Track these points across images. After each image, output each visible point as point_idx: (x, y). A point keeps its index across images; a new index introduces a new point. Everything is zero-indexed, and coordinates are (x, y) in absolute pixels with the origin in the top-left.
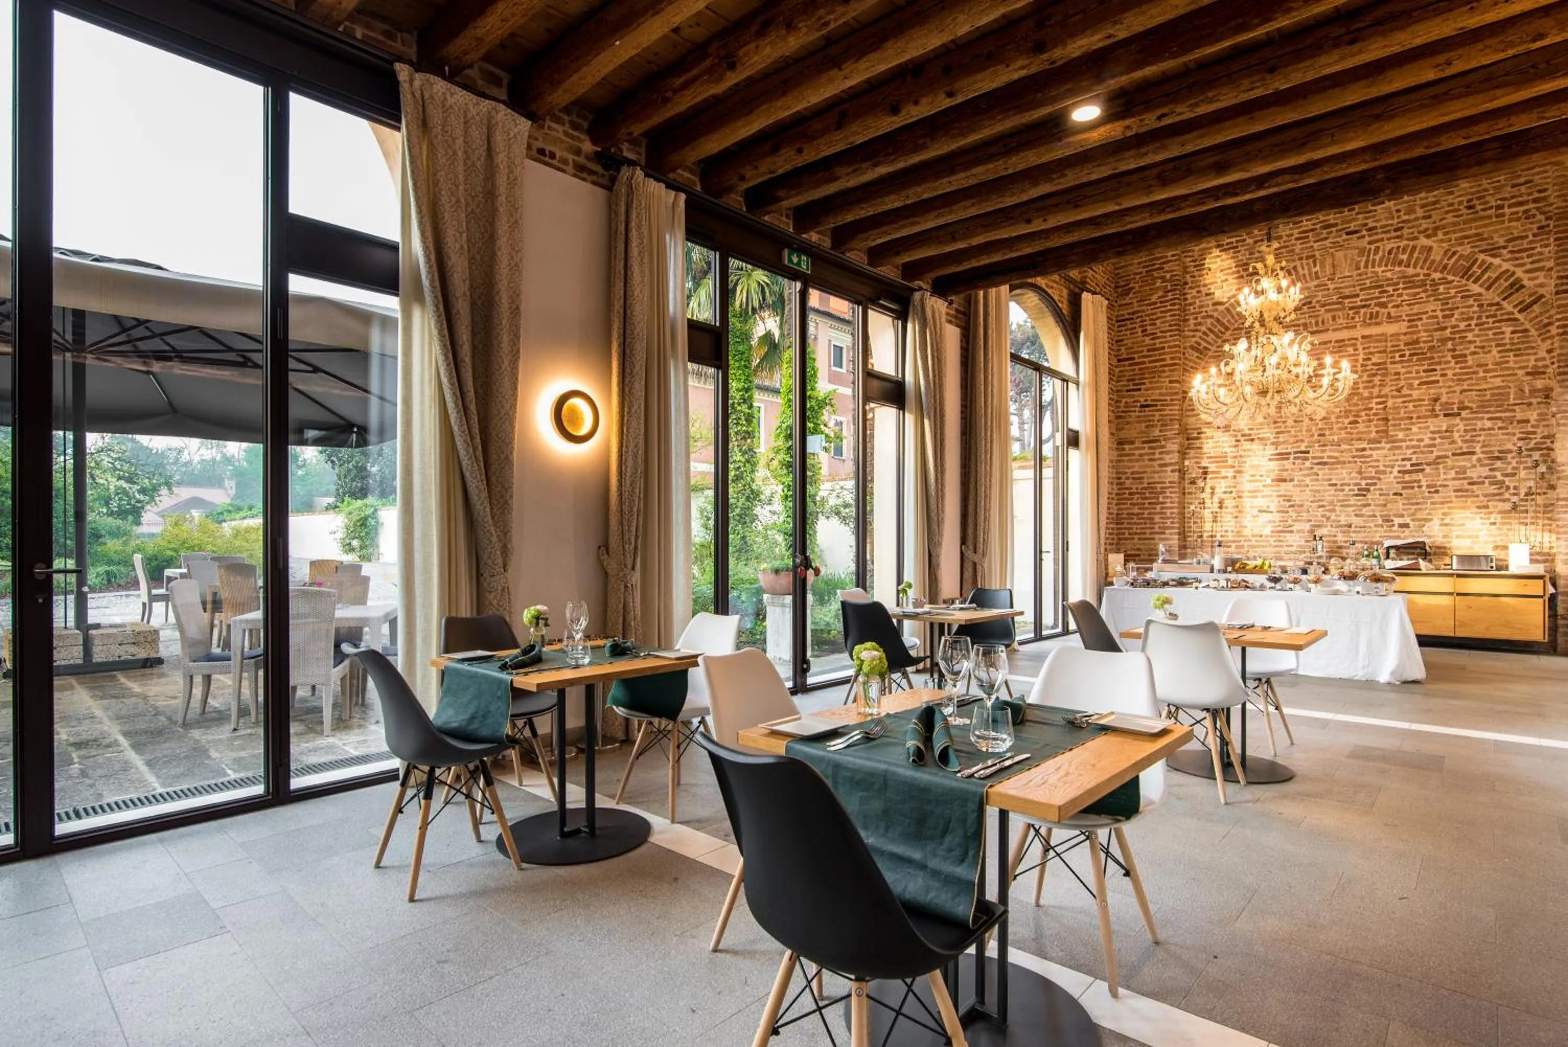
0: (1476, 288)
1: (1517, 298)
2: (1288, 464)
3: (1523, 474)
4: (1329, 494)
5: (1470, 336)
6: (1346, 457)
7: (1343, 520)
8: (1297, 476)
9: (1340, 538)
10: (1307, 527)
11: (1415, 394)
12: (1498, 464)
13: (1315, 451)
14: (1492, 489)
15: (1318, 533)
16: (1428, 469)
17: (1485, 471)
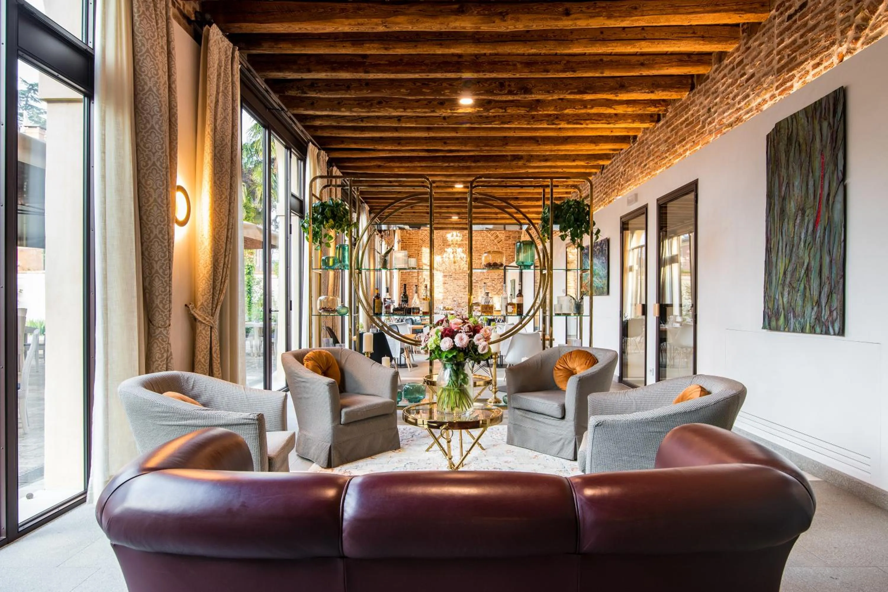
0: (489, 235)
1: (497, 239)
2: (446, 279)
3: (498, 285)
4: (457, 288)
5: (488, 247)
6: (461, 278)
7: (460, 296)
8: (449, 282)
9: (460, 301)
10: (451, 297)
11: (477, 261)
12: (493, 282)
13: (454, 275)
14: (492, 288)
15: (455, 299)
16: (479, 282)
17: (491, 284)
